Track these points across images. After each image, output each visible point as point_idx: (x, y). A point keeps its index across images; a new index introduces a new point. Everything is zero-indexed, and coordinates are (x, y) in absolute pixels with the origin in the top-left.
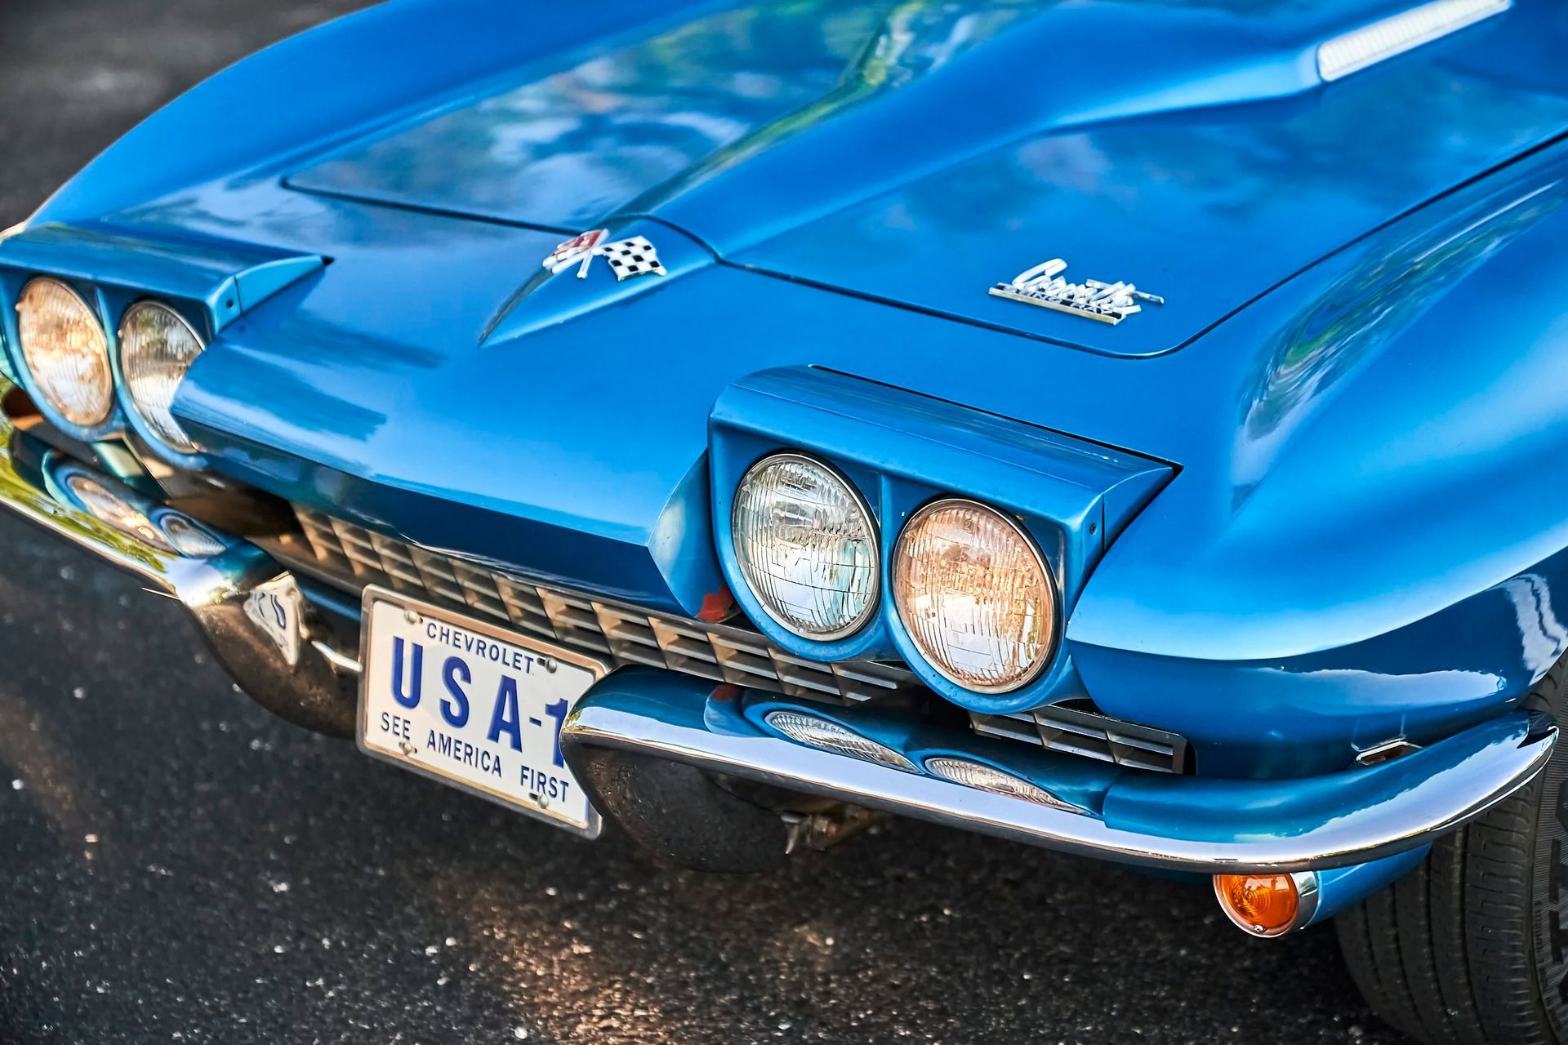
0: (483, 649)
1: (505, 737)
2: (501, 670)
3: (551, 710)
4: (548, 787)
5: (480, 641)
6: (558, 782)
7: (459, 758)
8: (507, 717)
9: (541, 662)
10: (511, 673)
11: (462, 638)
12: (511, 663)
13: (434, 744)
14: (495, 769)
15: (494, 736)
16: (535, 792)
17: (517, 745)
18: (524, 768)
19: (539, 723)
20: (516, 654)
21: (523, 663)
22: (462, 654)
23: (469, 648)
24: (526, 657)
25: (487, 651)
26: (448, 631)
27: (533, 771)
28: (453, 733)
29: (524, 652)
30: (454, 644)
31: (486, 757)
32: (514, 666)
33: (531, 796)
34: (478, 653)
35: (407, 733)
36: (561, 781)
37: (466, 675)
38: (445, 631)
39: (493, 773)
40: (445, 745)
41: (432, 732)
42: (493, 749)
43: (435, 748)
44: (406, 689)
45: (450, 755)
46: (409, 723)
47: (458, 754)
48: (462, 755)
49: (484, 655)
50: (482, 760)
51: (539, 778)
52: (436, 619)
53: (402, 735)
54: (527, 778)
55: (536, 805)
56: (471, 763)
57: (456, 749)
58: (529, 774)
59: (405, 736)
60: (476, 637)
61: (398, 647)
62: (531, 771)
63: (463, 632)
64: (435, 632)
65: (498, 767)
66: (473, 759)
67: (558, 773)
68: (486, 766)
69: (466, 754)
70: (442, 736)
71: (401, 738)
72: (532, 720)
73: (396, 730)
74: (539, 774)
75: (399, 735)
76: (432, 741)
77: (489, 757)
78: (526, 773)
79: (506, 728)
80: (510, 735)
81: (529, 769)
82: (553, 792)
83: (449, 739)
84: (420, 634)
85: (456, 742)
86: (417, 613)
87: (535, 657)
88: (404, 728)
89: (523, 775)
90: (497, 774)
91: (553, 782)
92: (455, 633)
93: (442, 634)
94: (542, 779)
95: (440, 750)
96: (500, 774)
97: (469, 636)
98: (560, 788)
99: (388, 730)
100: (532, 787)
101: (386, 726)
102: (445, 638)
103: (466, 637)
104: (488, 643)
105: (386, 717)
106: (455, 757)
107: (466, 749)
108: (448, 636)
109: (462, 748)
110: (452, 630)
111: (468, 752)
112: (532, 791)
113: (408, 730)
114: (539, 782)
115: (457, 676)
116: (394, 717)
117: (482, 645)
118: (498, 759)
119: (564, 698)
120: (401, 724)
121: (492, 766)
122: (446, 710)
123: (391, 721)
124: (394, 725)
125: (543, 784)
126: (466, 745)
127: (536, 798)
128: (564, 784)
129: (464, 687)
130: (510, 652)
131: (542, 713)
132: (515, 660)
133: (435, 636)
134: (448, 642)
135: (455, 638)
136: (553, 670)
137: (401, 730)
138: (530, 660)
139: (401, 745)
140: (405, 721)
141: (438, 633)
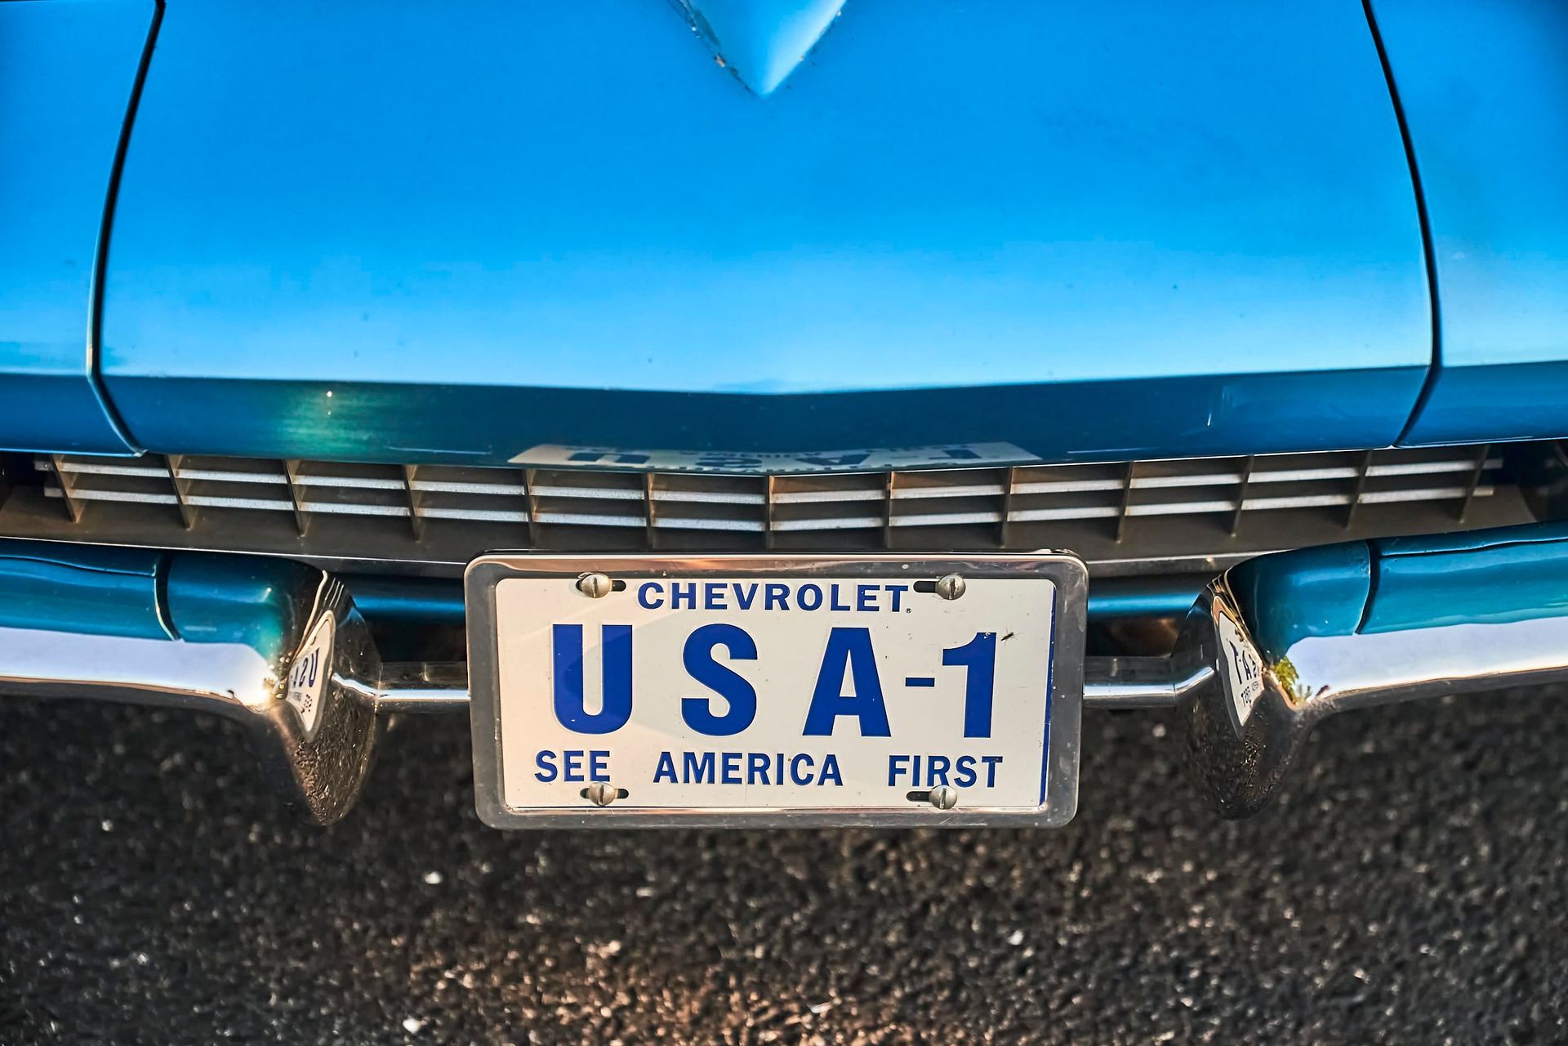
0: (782, 597)
1: (847, 725)
2: (825, 621)
3: (951, 657)
4: (952, 774)
6: (979, 759)
7: (739, 781)
8: (848, 689)
9: (919, 588)
10: (853, 620)
11: (729, 594)
12: (854, 605)
13: (672, 774)
14: (824, 776)
15: (818, 723)
16: (923, 787)
17: (875, 723)
18: (893, 759)
19: (929, 682)
20: (862, 588)
21: (884, 599)
22: (732, 616)
23: (745, 605)
24: (888, 588)
25: (791, 600)
26: (692, 587)
27: (917, 759)
28: (719, 745)
29: (882, 582)
30: (709, 606)
31: (803, 762)
32: (861, 607)
33: (912, 796)
34: (769, 607)
35: (600, 772)
36: (985, 759)
37: (743, 646)
38: (684, 589)
39: (821, 783)
40: (698, 768)
41: (666, 756)
42: (819, 747)
43: (674, 780)
44: (593, 704)
45: (711, 780)
46: (607, 754)
47: (732, 774)
48: (743, 773)
49: (785, 607)
50: (793, 769)
51: (931, 765)
52: (659, 575)
53: (587, 777)
54: (903, 771)
55: (926, 807)
56: (766, 781)
57: (727, 767)
58: (909, 766)
59: (594, 777)
60: (762, 583)
61: (567, 639)
62: (912, 759)
63: (730, 582)
64: (660, 596)
65: (832, 771)
66: (772, 773)
67: (978, 747)
68: (802, 776)
69: (752, 769)
70: (689, 757)
71: (587, 783)
72: (911, 682)
73: (574, 772)
74: (932, 759)
75: (581, 778)
76: (665, 768)
77: (810, 762)
78: (899, 765)
79: (847, 707)
80: (858, 717)
81: (906, 758)
82: (966, 778)
83: (709, 757)
84: (620, 607)
85: (726, 756)
86: (610, 575)
87: (910, 583)
88: (594, 766)
89: (894, 772)
90: (829, 782)
91: (966, 764)
92: (709, 587)
93: (676, 595)
94: (939, 765)
95: (687, 780)
96: (839, 782)
97: (746, 584)
98: (981, 770)
99: (553, 777)
100: (916, 782)
101: (547, 773)
102: (684, 602)
103: (737, 587)
104: (794, 585)
105: (546, 759)
106: (726, 780)
107: (751, 762)
108: (691, 596)
109: (743, 763)
110: (700, 584)
111: (758, 767)
112: (916, 789)
113: (604, 766)
114: (932, 771)
115: (720, 653)
116: (568, 754)
117: (777, 592)
118: (831, 759)
119: (988, 631)
120: (585, 761)
121: (817, 773)
122: (695, 714)
123: (559, 763)
124: (569, 766)
125: (942, 773)
126: (752, 757)
127: (924, 797)
128: (992, 761)
129: (740, 667)
130: (848, 589)
131: (933, 666)
132: (862, 598)
133: (659, 603)
134: (692, 606)
135: (709, 596)
136: (953, 594)
137: (585, 770)
138: (897, 591)
139: (584, 794)
140: (594, 754)
141: (667, 596)
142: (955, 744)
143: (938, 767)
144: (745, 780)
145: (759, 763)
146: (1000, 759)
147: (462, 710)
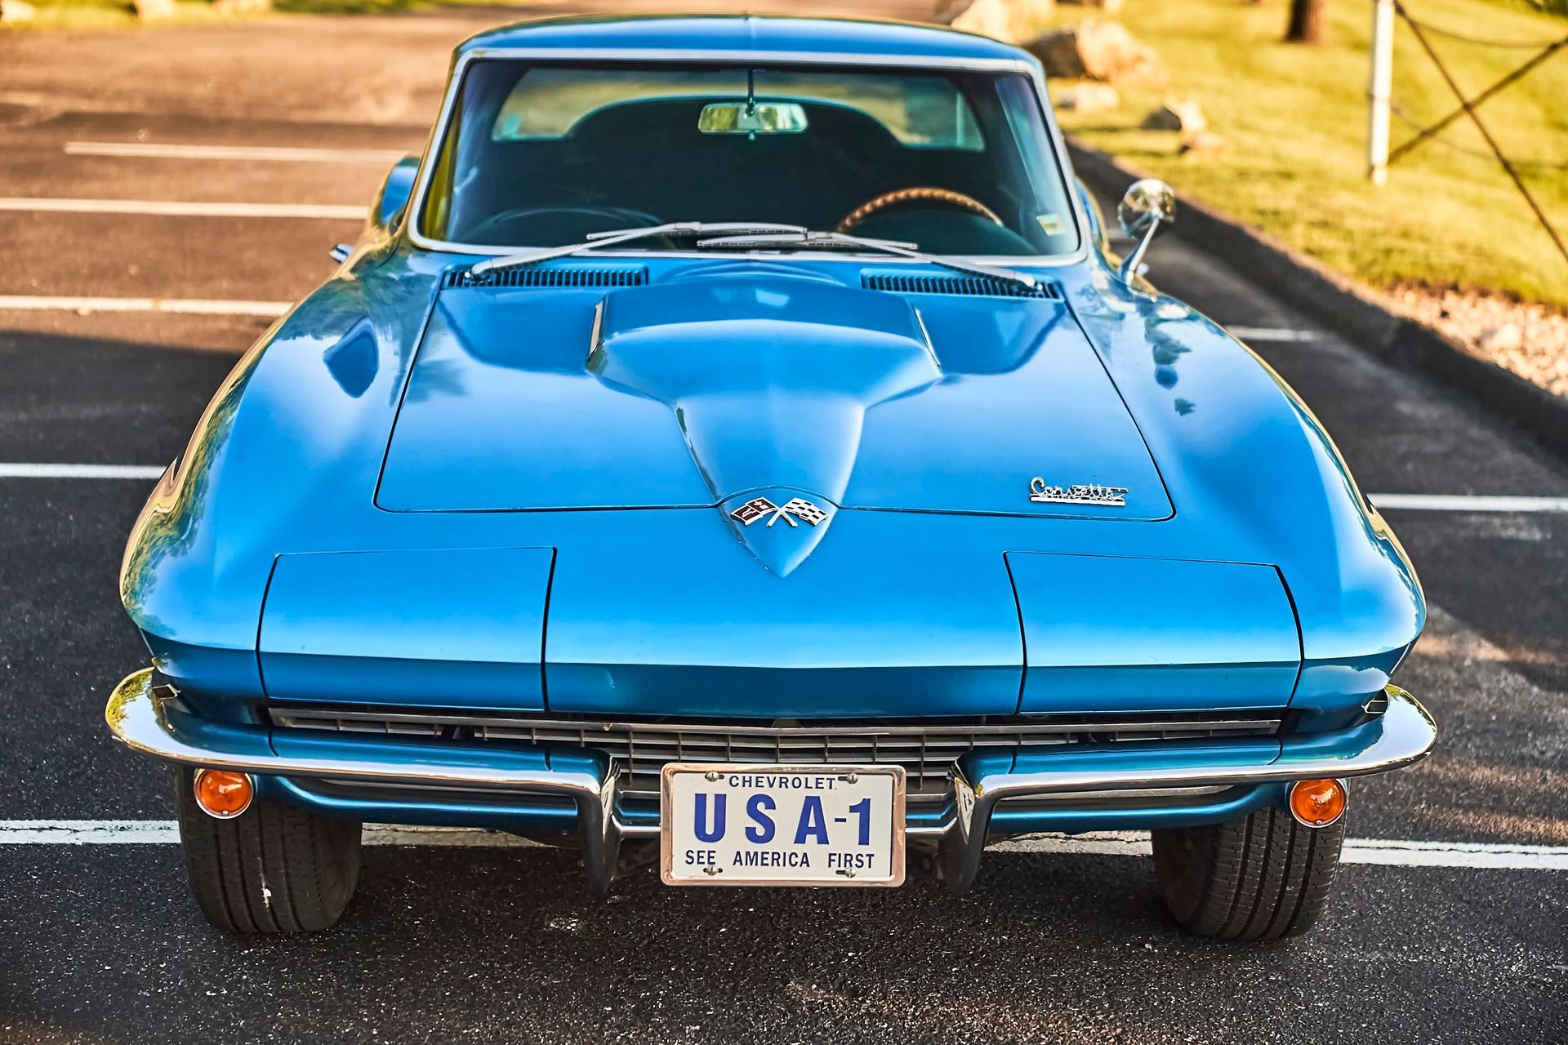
0: (786, 783)
1: (811, 839)
2: (804, 793)
3: (853, 809)
4: (854, 862)
5: (781, 778)
6: (865, 855)
7: (768, 865)
8: (812, 824)
9: (840, 779)
10: (813, 793)
11: (765, 780)
12: (814, 786)
13: (740, 861)
14: (802, 862)
15: (800, 839)
16: (842, 868)
17: (823, 839)
18: (830, 855)
19: (844, 820)
20: (817, 779)
21: (826, 784)
22: (765, 790)
23: (771, 786)
24: (827, 779)
25: (789, 784)
26: (751, 777)
27: (840, 855)
28: (760, 848)
29: (825, 776)
30: (757, 786)
31: (794, 856)
32: (817, 787)
33: (838, 872)
34: (781, 787)
35: (712, 860)
36: (867, 855)
37: (771, 805)
38: (747, 779)
39: (801, 866)
40: (752, 858)
41: (738, 853)
42: (800, 849)
43: (741, 864)
44: (710, 830)
45: (757, 864)
46: (714, 852)
47: (765, 861)
48: (769, 861)
49: (787, 787)
50: (789, 860)
51: (846, 858)
52: (737, 772)
53: (706, 862)
54: (834, 860)
55: (843, 878)
56: (779, 865)
57: (763, 859)
58: (836, 858)
59: (709, 863)
60: (778, 776)
61: (701, 799)
62: (838, 855)
63: (765, 776)
64: (738, 782)
65: (805, 861)
66: (781, 861)
67: (864, 850)
68: (793, 863)
69: (773, 859)
70: (748, 853)
71: (706, 866)
72: (837, 820)
73: (701, 860)
74: (846, 855)
75: (704, 863)
76: (738, 859)
77: (797, 856)
78: (833, 858)
79: (812, 831)
80: (815, 836)
81: (835, 855)
82: (860, 864)
83: (756, 853)
84: (721, 786)
85: (763, 853)
86: (718, 772)
87: (836, 777)
88: (709, 857)
89: (830, 860)
90: (804, 865)
91: (859, 857)
92: (757, 778)
93: (744, 781)
94: (849, 858)
95: (746, 864)
96: (808, 866)
97: (771, 777)
98: (866, 860)
99: (692, 862)
100: (839, 866)
101: (690, 860)
102: (747, 784)
103: (768, 778)
104: (791, 777)
105: (690, 854)
106: (763, 864)
107: (773, 856)
108: (750, 781)
109: (769, 856)
110: (754, 776)
111: (776, 858)
112: (839, 869)
113: (713, 857)
114: (846, 861)
115: (761, 807)
116: (699, 852)
117: (784, 780)
118: (805, 855)
119: (867, 798)
120: (705, 855)
121: (799, 860)
122: (750, 833)
123: (695, 856)
124: (699, 857)
125: (850, 861)
126: (773, 853)
127: (843, 872)
128: (870, 856)
129: (768, 813)
130: (812, 779)
131: (846, 815)
132: (817, 783)
133: (737, 784)
134: (750, 786)
135: (757, 782)
136: (853, 782)
137: (705, 860)
138: (831, 780)
139: (705, 870)
140: (709, 852)
141: (740, 782)
142: (856, 849)
143: (848, 859)
144: (770, 864)
145: (776, 856)
146: (873, 855)
147: (658, 834)
